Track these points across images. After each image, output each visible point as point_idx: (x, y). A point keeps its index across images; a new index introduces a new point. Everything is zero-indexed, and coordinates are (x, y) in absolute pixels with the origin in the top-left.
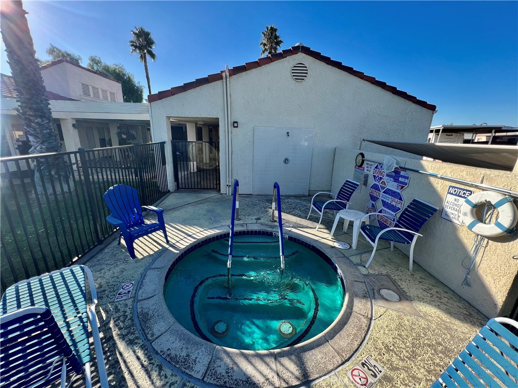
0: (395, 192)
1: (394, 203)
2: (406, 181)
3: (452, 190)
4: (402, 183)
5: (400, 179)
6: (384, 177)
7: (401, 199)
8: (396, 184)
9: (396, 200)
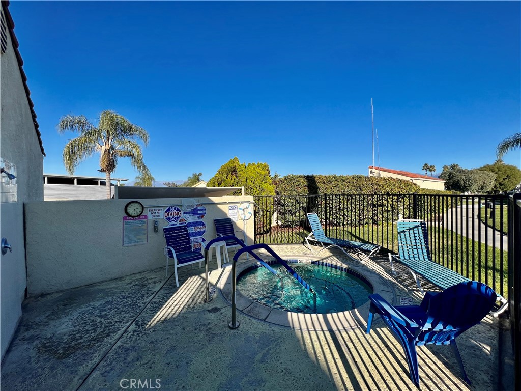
0: (197, 222)
1: (199, 230)
2: (204, 212)
3: (230, 208)
4: (201, 214)
5: (199, 212)
6: (182, 216)
7: (204, 224)
8: (196, 216)
9: (200, 227)
